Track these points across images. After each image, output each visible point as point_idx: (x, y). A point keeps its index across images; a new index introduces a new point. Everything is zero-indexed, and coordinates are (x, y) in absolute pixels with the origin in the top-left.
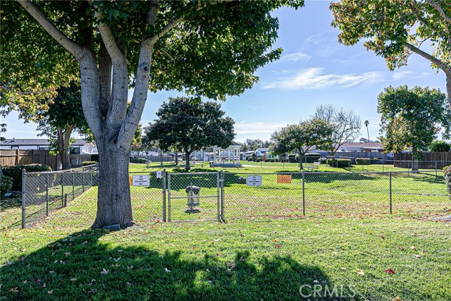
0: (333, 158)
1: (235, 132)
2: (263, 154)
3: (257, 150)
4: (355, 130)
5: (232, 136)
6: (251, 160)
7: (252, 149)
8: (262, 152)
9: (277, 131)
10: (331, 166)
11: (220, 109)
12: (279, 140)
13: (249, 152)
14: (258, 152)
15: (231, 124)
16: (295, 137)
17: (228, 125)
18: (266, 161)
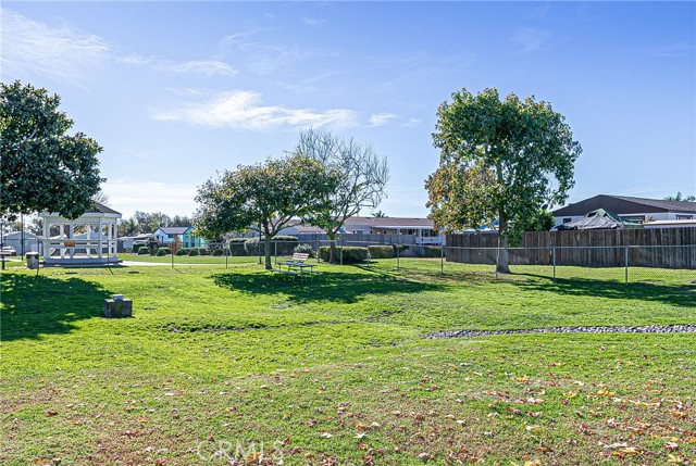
0: (333, 245)
1: (101, 175)
2: (171, 240)
3: (158, 232)
4: (376, 187)
5: (93, 184)
6: (145, 252)
7: (148, 230)
8: (170, 236)
9: (213, 181)
10: (326, 260)
11: (57, 110)
12: (218, 201)
13: (140, 236)
14: (161, 235)
15: (91, 152)
16: (258, 194)
17: (82, 155)
18: (180, 254)
